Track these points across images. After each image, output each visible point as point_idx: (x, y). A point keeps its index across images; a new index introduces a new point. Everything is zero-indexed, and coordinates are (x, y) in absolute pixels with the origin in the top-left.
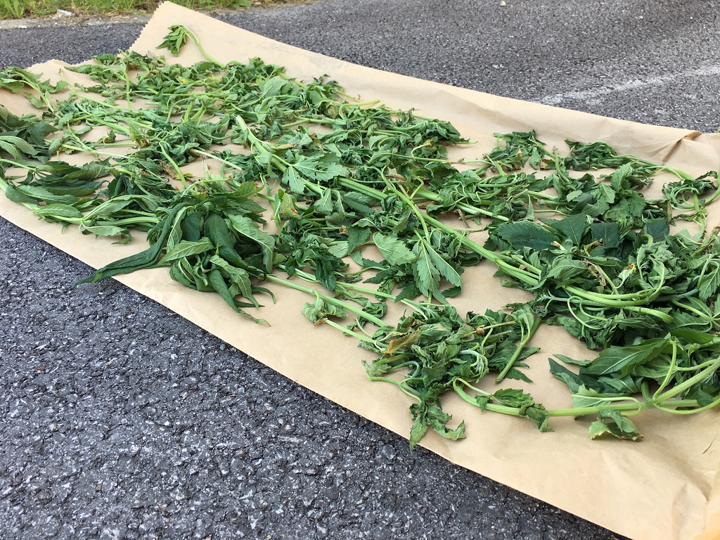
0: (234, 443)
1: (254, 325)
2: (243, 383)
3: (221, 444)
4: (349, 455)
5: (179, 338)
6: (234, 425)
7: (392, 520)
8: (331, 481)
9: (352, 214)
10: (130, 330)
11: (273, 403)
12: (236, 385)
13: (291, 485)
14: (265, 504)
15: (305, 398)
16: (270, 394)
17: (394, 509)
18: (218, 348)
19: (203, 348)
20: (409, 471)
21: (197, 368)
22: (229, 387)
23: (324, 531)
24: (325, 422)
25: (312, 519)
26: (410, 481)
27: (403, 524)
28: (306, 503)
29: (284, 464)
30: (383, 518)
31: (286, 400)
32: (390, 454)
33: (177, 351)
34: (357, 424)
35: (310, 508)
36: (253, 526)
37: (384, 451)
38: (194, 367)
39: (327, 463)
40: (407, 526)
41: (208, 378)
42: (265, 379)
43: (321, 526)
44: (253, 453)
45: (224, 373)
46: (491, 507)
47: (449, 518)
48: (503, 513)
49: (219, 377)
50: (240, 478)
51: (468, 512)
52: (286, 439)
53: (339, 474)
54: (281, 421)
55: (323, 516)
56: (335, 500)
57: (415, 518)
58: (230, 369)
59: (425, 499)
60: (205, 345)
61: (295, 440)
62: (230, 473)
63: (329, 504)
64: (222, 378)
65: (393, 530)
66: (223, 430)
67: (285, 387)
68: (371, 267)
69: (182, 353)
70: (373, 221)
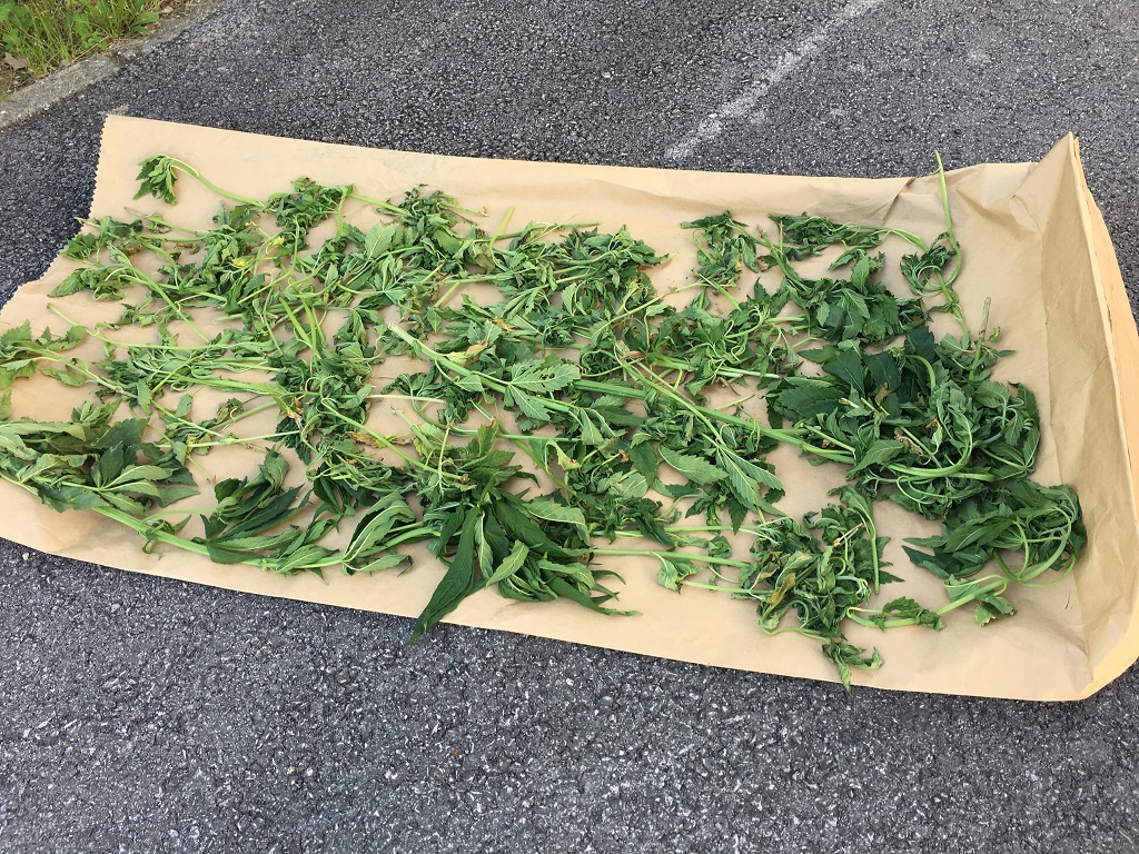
0: (691, 746)
1: (627, 619)
2: (655, 682)
3: (683, 751)
4: (790, 712)
6: (680, 728)
7: (859, 753)
8: (792, 742)
10: (503, 671)
11: (696, 691)
12: (650, 688)
13: (764, 761)
14: (756, 786)
16: (686, 682)
17: (855, 742)
18: (603, 655)
19: (589, 661)
20: (846, 704)
21: (600, 686)
22: (646, 693)
23: (815, 786)
24: (752, 690)
25: (798, 781)
26: (851, 713)
27: (868, 752)
28: (788, 770)
29: (745, 744)
30: (851, 753)
32: (821, 695)
33: (568, 674)
35: (792, 772)
36: (760, 808)
37: (815, 695)
38: (597, 685)
39: (779, 727)
40: (871, 752)
41: (621, 692)
43: (810, 783)
44: (715, 746)
45: (630, 680)
46: (922, 707)
47: (898, 731)
48: (932, 707)
50: (721, 774)
51: (908, 719)
52: (731, 720)
53: (795, 733)
54: (715, 706)
55: (806, 775)
56: (807, 757)
57: (873, 743)
58: (632, 672)
59: (871, 723)
60: (589, 657)
61: (737, 718)
62: (711, 774)
63: (804, 762)
64: (633, 686)
65: (864, 760)
66: (674, 737)
68: (683, 497)
69: (575, 675)
70: (648, 432)
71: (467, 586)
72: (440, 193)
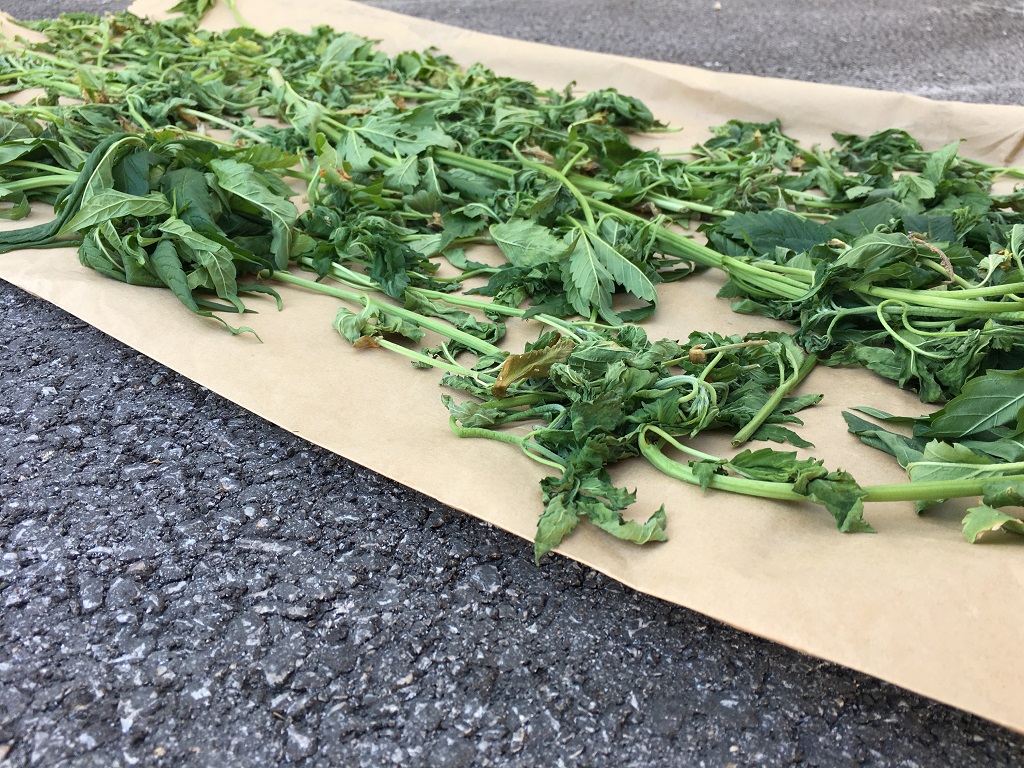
0: (129, 548)
1: (227, 338)
2: (184, 442)
3: (100, 549)
4: (393, 581)
5: (73, 362)
6: (142, 513)
7: (482, 725)
8: (342, 634)
9: (455, 196)
11: (239, 478)
12: (166, 444)
13: (242, 638)
14: (171, 676)
15: (313, 472)
16: (239, 462)
17: (489, 698)
18: (147, 382)
19: (116, 380)
20: (532, 619)
21: (92, 412)
22: (149, 447)
23: (304, 743)
24: (350, 517)
25: (279, 715)
26: (532, 639)
27: (508, 734)
28: (272, 679)
29: (237, 597)
30: (459, 718)
31: (271, 474)
32: (489, 582)
33: (58, 384)
34: (421, 524)
35: (280, 689)
36: (127, 724)
37: (476, 577)
38: (84, 409)
39: (341, 595)
40: (517, 738)
41: (109, 430)
42: (233, 435)
43: (301, 731)
44: (169, 567)
45: (146, 423)
46: (726, 703)
47: (625, 724)
48: (756, 717)
49: (133, 428)
50: (122, 619)
51: (671, 711)
52: (254, 544)
53: (365, 620)
54: (249, 511)
55: (308, 709)
56: (344, 674)
57: (539, 720)
58: (163, 416)
59: (566, 680)
60: (121, 376)
61: (275, 548)
62: (102, 607)
63: (329, 681)
64: (140, 431)
65: (483, 746)
66: (113, 522)
67: (273, 451)
68: (481, 270)
69: (68, 386)
70: (492, 208)
71: (48, 236)
72: (447, 57)
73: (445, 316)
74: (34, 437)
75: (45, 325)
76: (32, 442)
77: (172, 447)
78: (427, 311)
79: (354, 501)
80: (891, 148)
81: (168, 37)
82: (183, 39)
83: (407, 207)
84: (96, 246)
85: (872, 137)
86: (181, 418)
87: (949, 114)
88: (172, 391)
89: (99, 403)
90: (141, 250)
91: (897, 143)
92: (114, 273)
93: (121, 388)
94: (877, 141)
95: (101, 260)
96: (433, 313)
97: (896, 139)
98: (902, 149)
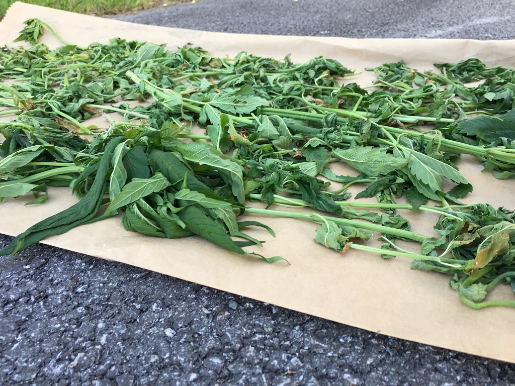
1: (267, 267)
9: (299, 136)
10: (87, 308)
12: (284, 356)
15: (391, 354)
18: (226, 307)
19: (206, 311)
34: (489, 375)
38: (206, 342)
45: (255, 342)
58: (261, 333)
60: (207, 307)
64: (258, 350)
68: (354, 182)
69: (180, 325)
70: (323, 139)
71: (89, 214)
72: (199, 48)
73: (363, 217)
74: (193, 376)
75: (122, 278)
76: (195, 380)
77: (289, 358)
78: (351, 216)
79: (436, 370)
80: (473, 69)
81: (34, 58)
82: (43, 58)
83: (279, 149)
84: (139, 218)
85: (459, 64)
86: (273, 331)
87: (495, 47)
88: (249, 312)
89: (211, 333)
90: (175, 215)
91: (474, 66)
92: (158, 233)
93: (214, 317)
94: (463, 65)
95: (146, 227)
96: (355, 217)
97: (473, 63)
98: (478, 68)
